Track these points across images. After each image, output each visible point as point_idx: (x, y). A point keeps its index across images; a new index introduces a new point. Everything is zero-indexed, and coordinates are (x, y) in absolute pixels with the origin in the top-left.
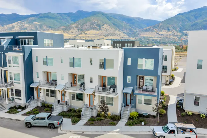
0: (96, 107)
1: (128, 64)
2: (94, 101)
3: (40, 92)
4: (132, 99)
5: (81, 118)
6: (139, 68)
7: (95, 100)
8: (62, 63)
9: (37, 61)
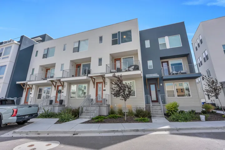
0: (107, 101)
1: (146, 47)
2: (103, 91)
3: (31, 93)
4: (159, 91)
5: (79, 116)
6: (161, 48)
7: (105, 90)
8: (64, 50)
9: (36, 56)
